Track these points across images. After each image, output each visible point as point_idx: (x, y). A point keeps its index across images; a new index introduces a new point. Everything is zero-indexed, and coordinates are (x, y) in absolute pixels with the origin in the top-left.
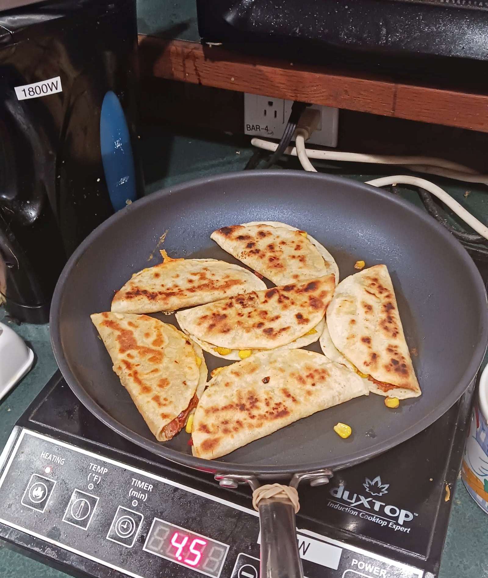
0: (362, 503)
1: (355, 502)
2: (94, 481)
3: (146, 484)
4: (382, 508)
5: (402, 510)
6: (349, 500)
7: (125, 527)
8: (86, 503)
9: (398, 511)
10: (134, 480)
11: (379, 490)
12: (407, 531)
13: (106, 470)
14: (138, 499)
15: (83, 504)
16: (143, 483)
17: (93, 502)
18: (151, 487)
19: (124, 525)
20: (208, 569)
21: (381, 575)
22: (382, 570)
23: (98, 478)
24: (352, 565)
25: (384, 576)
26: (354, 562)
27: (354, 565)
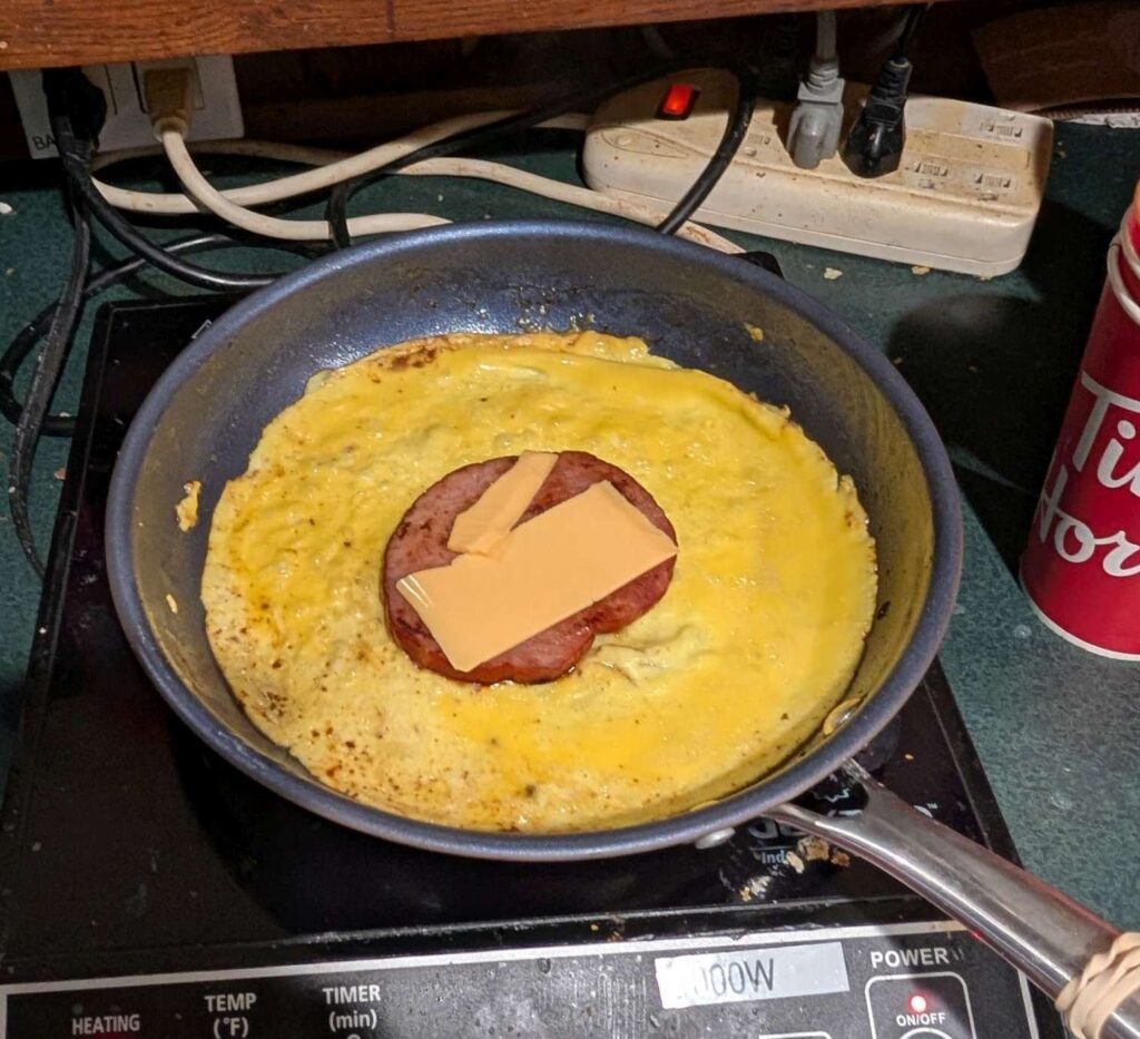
2: (233, 1033)
3: (361, 988)
10: (328, 990)
13: (251, 998)
14: (358, 1031)
16: (353, 989)
18: (374, 991)
21: (938, 961)
22: (936, 950)
23: (241, 1023)
24: (875, 966)
25: (947, 961)
26: (876, 958)
27: (878, 964)
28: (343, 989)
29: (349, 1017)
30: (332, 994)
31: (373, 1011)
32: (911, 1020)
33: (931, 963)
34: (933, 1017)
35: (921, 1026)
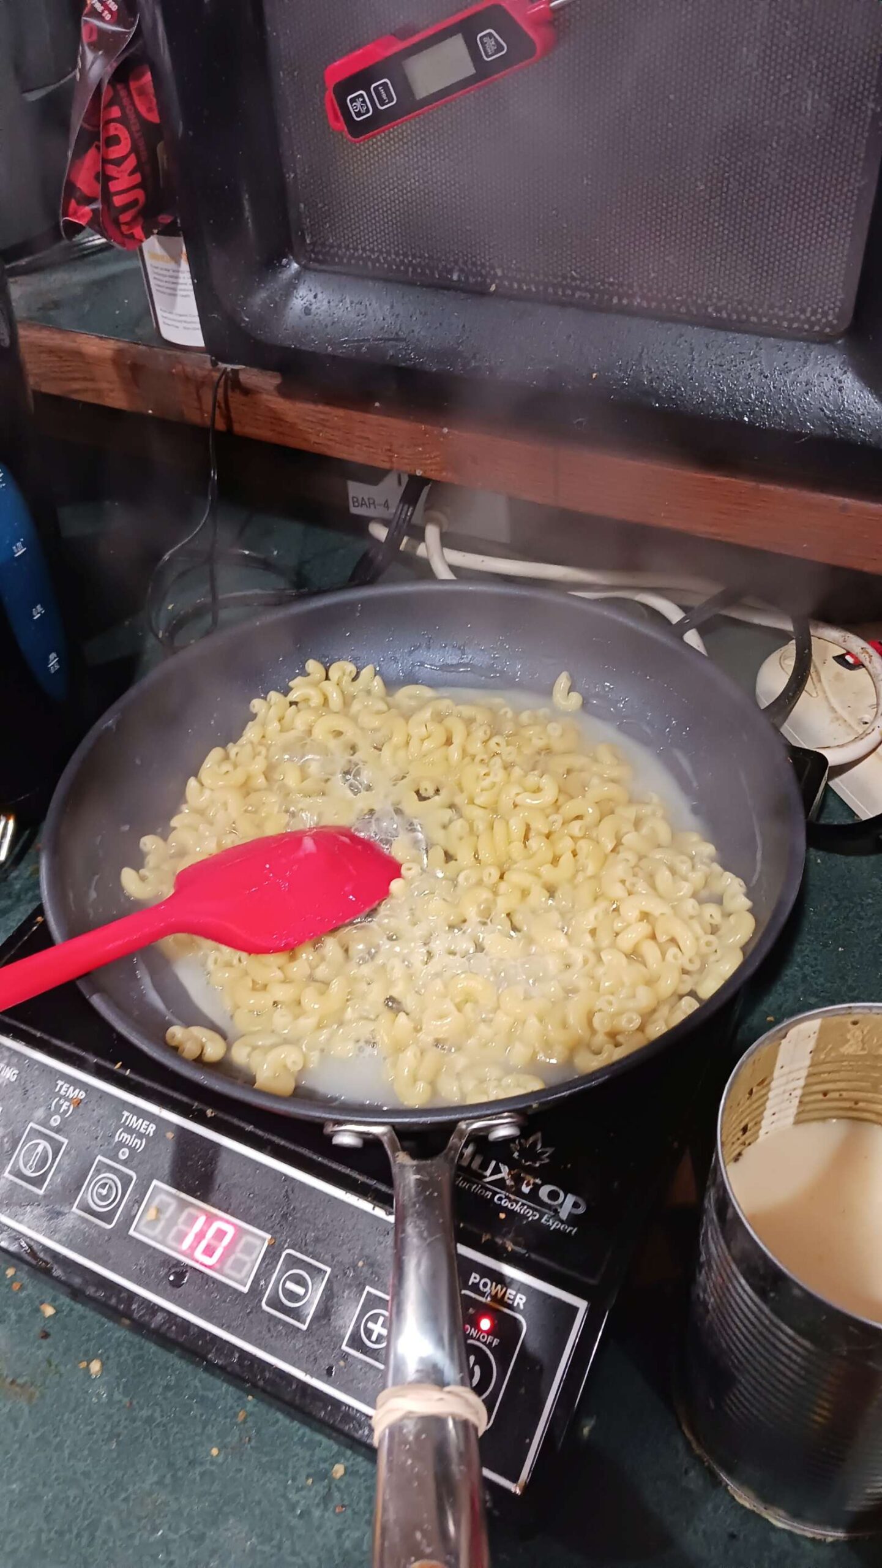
0: (503, 1180)
1: (491, 1175)
2: (62, 1111)
3: (146, 1122)
4: (536, 1188)
5: (569, 1196)
6: (480, 1171)
7: (104, 1192)
8: (45, 1148)
9: (562, 1194)
10: (126, 1114)
11: (537, 1157)
12: (571, 1231)
13: (82, 1095)
14: (129, 1148)
15: (40, 1149)
16: (141, 1121)
17: (57, 1147)
18: (152, 1128)
19: (104, 1188)
20: (233, 1274)
21: (515, 1304)
22: (519, 1296)
23: (69, 1107)
24: (470, 1283)
25: (522, 1307)
26: (474, 1278)
27: (473, 1283)
28: (135, 1118)
29: (129, 1137)
30: (127, 1117)
31: (144, 1140)
32: (473, 1332)
33: (511, 1302)
34: (490, 1338)
35: (478, 1340)
